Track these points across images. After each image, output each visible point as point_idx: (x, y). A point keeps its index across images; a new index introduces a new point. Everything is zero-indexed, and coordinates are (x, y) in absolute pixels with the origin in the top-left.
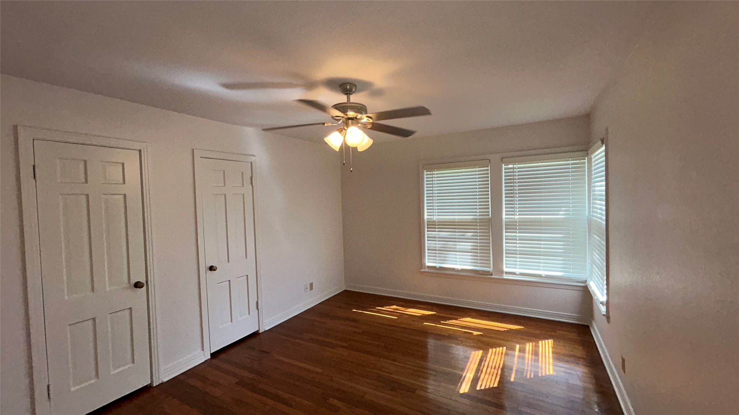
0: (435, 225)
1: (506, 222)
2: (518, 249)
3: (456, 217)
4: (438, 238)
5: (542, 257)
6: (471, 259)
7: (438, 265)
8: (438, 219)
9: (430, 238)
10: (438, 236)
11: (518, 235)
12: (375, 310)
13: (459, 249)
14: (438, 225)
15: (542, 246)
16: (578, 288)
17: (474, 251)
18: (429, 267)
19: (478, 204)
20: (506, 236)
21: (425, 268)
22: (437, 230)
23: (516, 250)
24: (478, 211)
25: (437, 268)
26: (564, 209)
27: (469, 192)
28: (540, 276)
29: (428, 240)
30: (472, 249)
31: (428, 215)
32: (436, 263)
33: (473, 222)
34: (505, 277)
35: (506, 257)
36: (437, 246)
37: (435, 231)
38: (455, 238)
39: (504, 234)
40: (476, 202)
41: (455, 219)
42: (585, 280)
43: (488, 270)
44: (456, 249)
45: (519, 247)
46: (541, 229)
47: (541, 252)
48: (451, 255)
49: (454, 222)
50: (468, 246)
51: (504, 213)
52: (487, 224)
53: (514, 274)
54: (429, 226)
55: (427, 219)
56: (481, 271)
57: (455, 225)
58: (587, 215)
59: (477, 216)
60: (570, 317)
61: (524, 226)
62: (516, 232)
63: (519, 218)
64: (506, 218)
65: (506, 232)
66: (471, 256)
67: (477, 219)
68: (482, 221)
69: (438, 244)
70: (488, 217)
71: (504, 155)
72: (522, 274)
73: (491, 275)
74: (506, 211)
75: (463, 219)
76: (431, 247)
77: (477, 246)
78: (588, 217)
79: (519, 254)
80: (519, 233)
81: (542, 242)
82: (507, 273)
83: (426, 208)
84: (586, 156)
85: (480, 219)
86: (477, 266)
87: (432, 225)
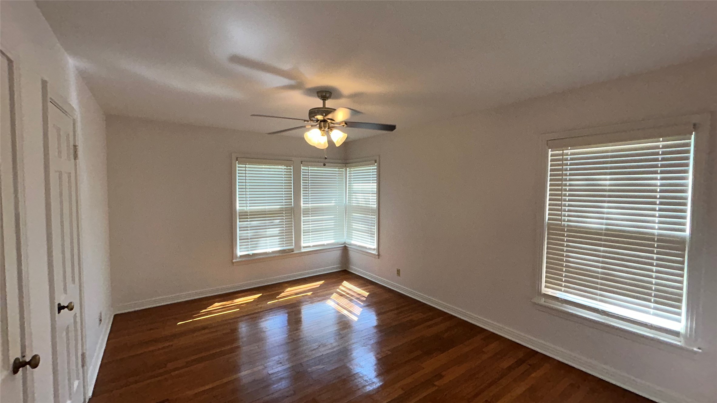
0: (247, 215)
1: (303, 209)
2: (310, 228)
3: (267, 207)
4: (250, 227)
5: (324, 232)
6: (279, 242)
7: (251, 253)
8: (249, 210)
9: (242, 229)
10: (250, 225)
11: (310, 218)
12: (201, 314)
13: (269, 234)
14: (250, 215)
15: (324, 224)
16: (340, 248)
17: (280, 235)
18: (241, 256)
19: (284, 196)
20: (303, 220)
21: (236, 257)
22: (249, 220)
23: (309, 230)
24: (284, 201)
25: (250, 255)
26: (334, 199)
27: (277, 186)
28: (324, 245)
29: (240, 231)
30: (279, 233)
31: (240, 207)
32: (248, 251)
33: (281, 211)
34: (303, 250)
35: (303, 235)
36: (249, 235)
37: (248, 221)
38: (266, 226)
39: (302, 218)
40: (282, 194)
41: (265, 209)
42: (344, 242)
43: (292, 248)
44: (267, 235)
45: (312, 227)
46: (323, 213)
47: (323, 228)
48: (262, 241)
49: (265, 211)
50: (276, 231)
51: (302, 202)
52: (290, 211)
53: (309, 247)
54: (240, 217)
55: (239, 210)
56: (288, 249)
57: (266, 214)
58: (344, 203)
59: (283, 205)
60: (337, 268)
61: (315, 211)
62: (309, 217)
63: (311, 206)
64: (303, 207)
65: (303, 217)
66: (279, 239)
67: (283, 208)
68: (286, 210)
69: (250, 233)
70: (291, 206)
71: (303, 159)
72: (314, 246)
73: (293, 251)
74: (303, 201)
75: (273, 209)
76: (242, 237)
77: (283, 230)
78: (345, 204)
79: (312, 232)
80: (311, 216)
81: (324, 222)
82: (304, 247)
83: (238, 199)
84: (344, 167)
85: (285, 208)
86: (283, 246)
87: (245, 215)
